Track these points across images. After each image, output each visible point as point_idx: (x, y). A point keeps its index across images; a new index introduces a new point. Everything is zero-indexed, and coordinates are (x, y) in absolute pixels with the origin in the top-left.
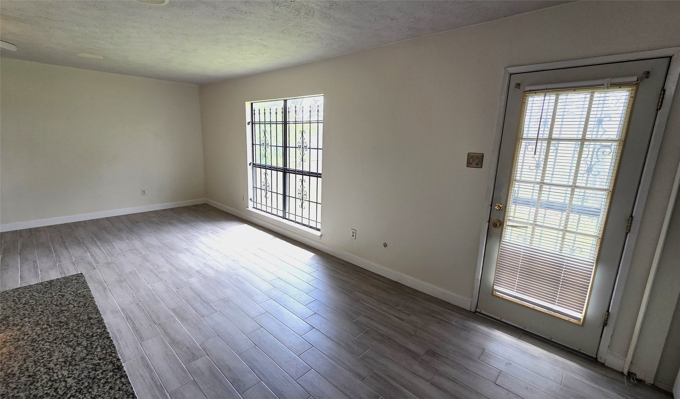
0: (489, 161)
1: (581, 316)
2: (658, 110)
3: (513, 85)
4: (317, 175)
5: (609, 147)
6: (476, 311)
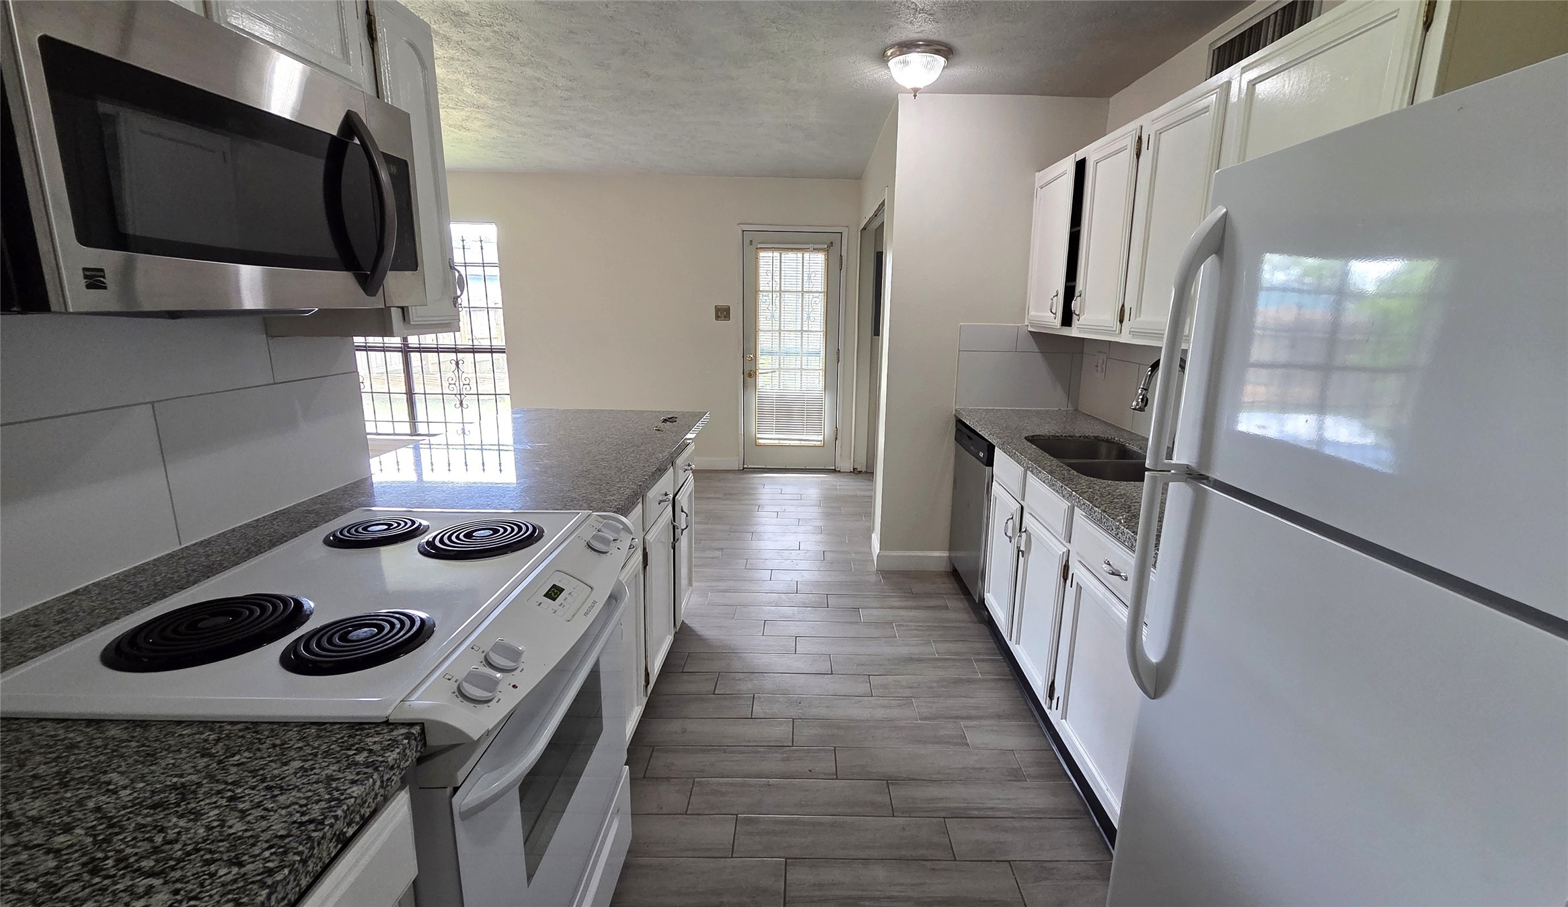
0: (736, 312)
1: (821, 438)
2: (841, 270)
3: (747, 242)
4: (501, 351)
5: (818, 297)
6: (744, 468)
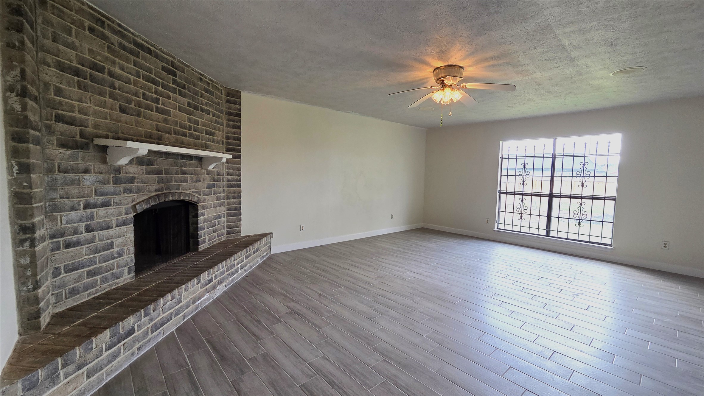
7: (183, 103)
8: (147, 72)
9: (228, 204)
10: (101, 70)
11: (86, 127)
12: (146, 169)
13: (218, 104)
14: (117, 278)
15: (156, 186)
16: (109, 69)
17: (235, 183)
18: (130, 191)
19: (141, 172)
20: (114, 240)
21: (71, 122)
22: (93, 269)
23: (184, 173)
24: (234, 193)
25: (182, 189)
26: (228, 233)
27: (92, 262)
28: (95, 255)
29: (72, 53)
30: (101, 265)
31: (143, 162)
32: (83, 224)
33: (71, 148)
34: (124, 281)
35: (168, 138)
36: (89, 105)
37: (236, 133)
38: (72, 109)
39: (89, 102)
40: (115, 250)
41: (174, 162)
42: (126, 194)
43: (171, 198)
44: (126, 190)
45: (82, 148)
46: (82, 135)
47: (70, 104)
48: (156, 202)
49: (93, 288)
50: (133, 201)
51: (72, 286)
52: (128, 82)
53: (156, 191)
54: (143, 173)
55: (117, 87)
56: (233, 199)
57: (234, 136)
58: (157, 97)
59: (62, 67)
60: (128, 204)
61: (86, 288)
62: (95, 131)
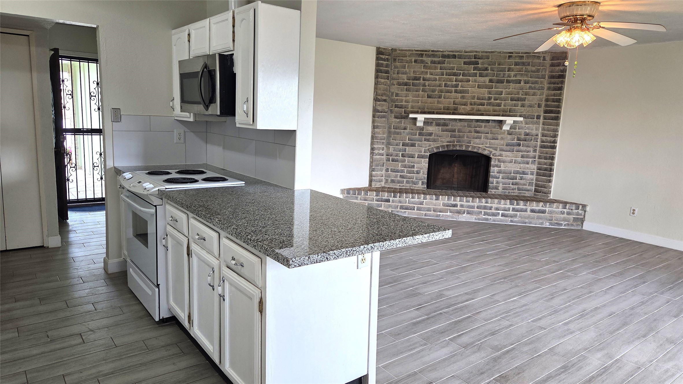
7: (484, 82)
8: (450, 70)
9: (539, 163)
10: (419, 79)
11: (407, 108)
12: (442, 128)
13: (538, 71)
14: (415, 184)
15: (449, 139)
16: (423, 77)
17: (549, 144)
18: (428, 140)
19: (438, 130)
20: (415, 165)
21: (401, 107)
22: (403, 175)
23: (477, 132)
24: (547, 153)
25: (473, 143)
26: (536, 191)
27: (402, 171)
28: (405, 169)
29: (405, 76)
30: (407, 174)
31: (440, 124)
32: (401, 153)
33: (399, 118)
34: (418, 187)
35: (463, 109)
36: (410, 98)
37: (555, 95)
38: (401, 101)
39: (410, 96)
40: (415, 169)
41: (468, 124)
42: (426, 142)
43: (458, 148)
44: (425, 140)
45: (404, 118)
46: (405, 113)
47: (401, 99)
48: (444, 149)
49: (402, 183)
50: (429, 146)
51: (392, 179)
52: (435, 80)
53: (448, 142)
54: (439, 131)
55: (427, 85)
56: (545, 159)
57: (554, 98)
58: (456, 84)
59: (399, 84)
60: (426, 147)
61: (399, 182)
62: (412, 109)
